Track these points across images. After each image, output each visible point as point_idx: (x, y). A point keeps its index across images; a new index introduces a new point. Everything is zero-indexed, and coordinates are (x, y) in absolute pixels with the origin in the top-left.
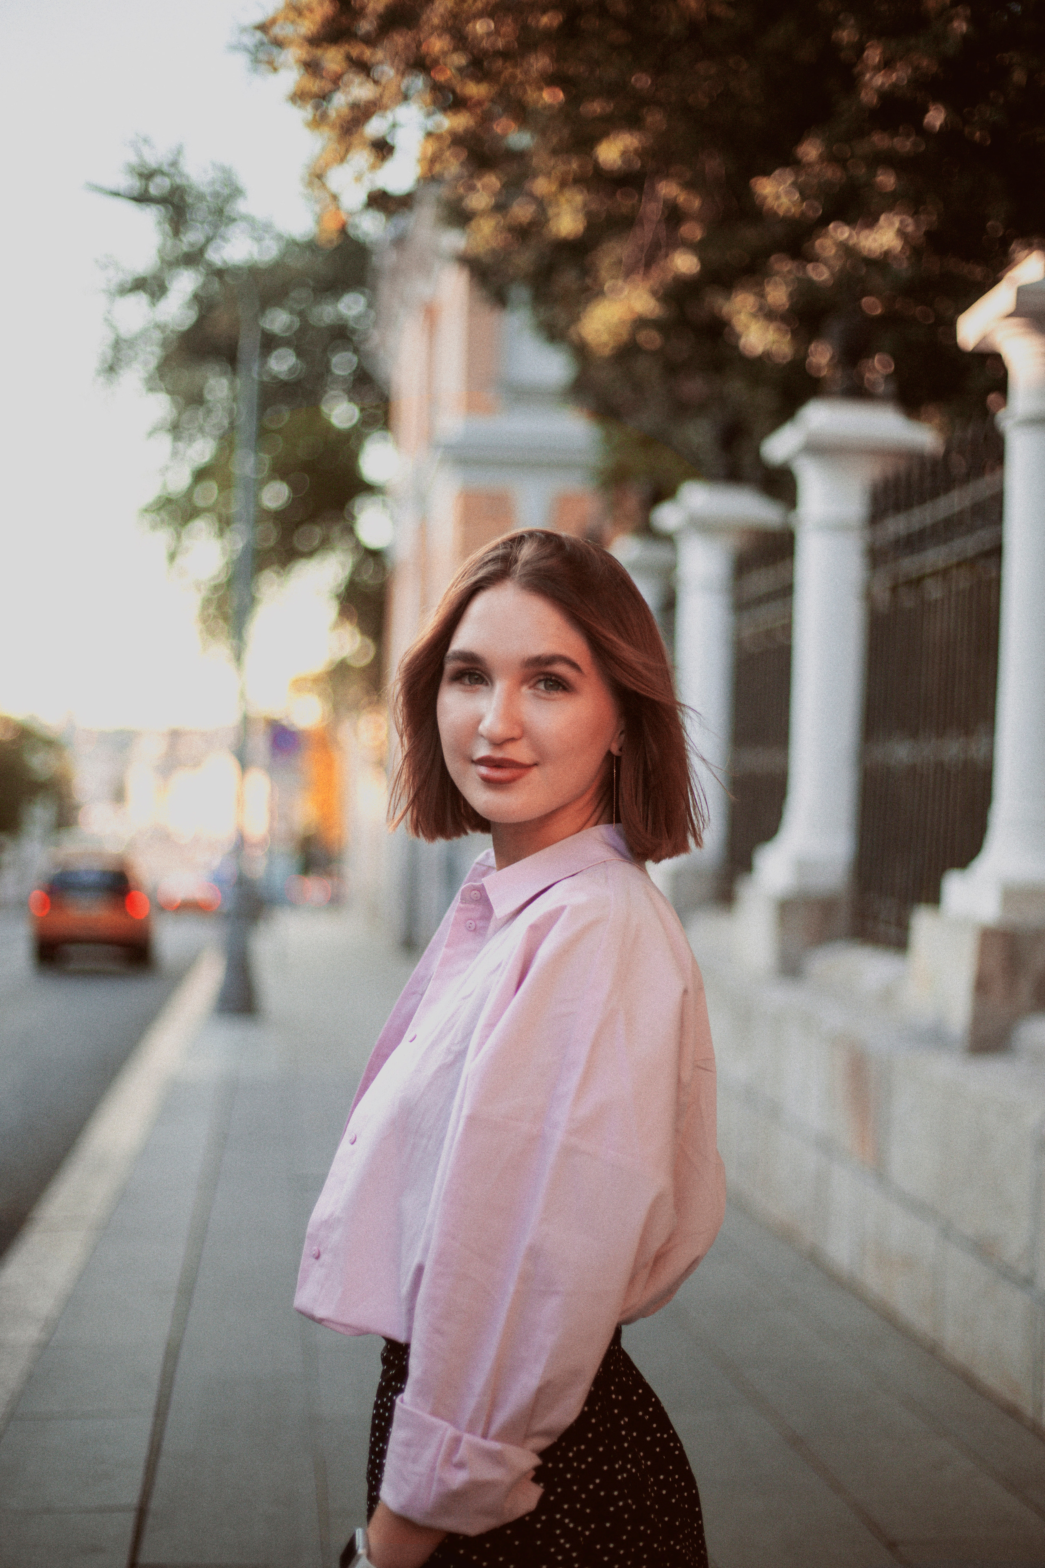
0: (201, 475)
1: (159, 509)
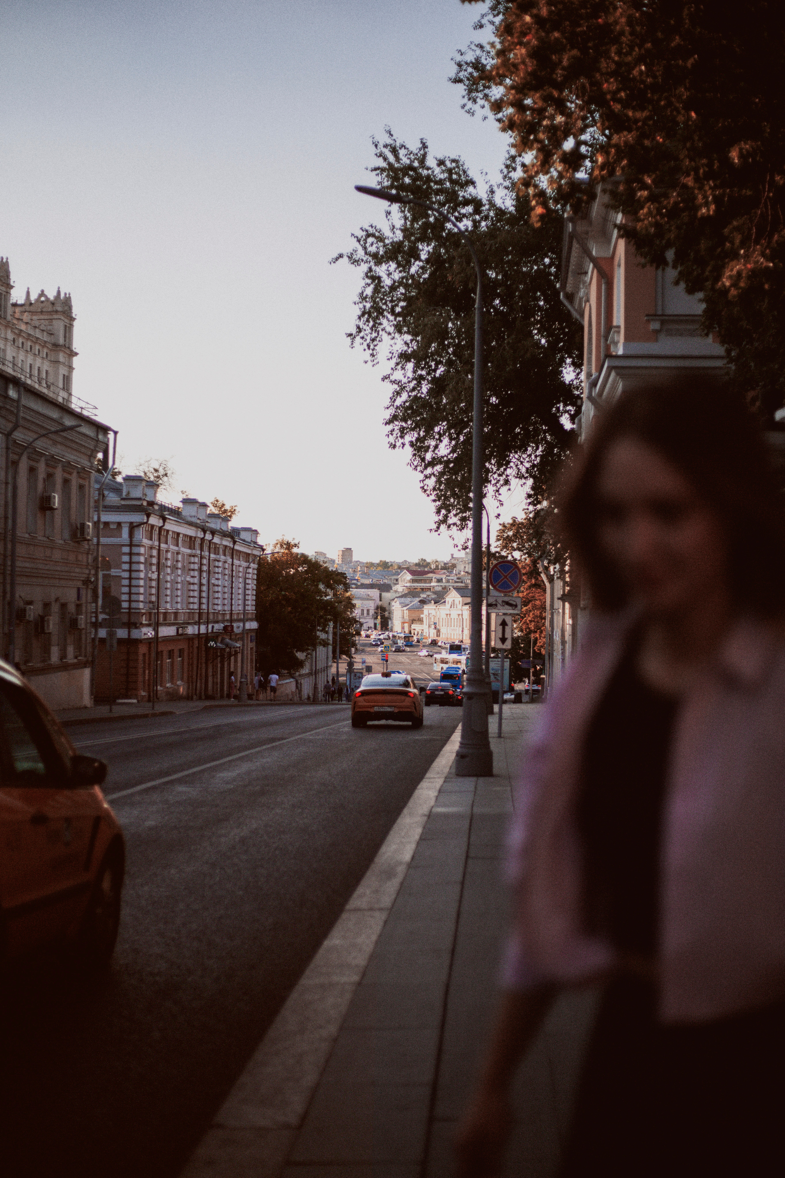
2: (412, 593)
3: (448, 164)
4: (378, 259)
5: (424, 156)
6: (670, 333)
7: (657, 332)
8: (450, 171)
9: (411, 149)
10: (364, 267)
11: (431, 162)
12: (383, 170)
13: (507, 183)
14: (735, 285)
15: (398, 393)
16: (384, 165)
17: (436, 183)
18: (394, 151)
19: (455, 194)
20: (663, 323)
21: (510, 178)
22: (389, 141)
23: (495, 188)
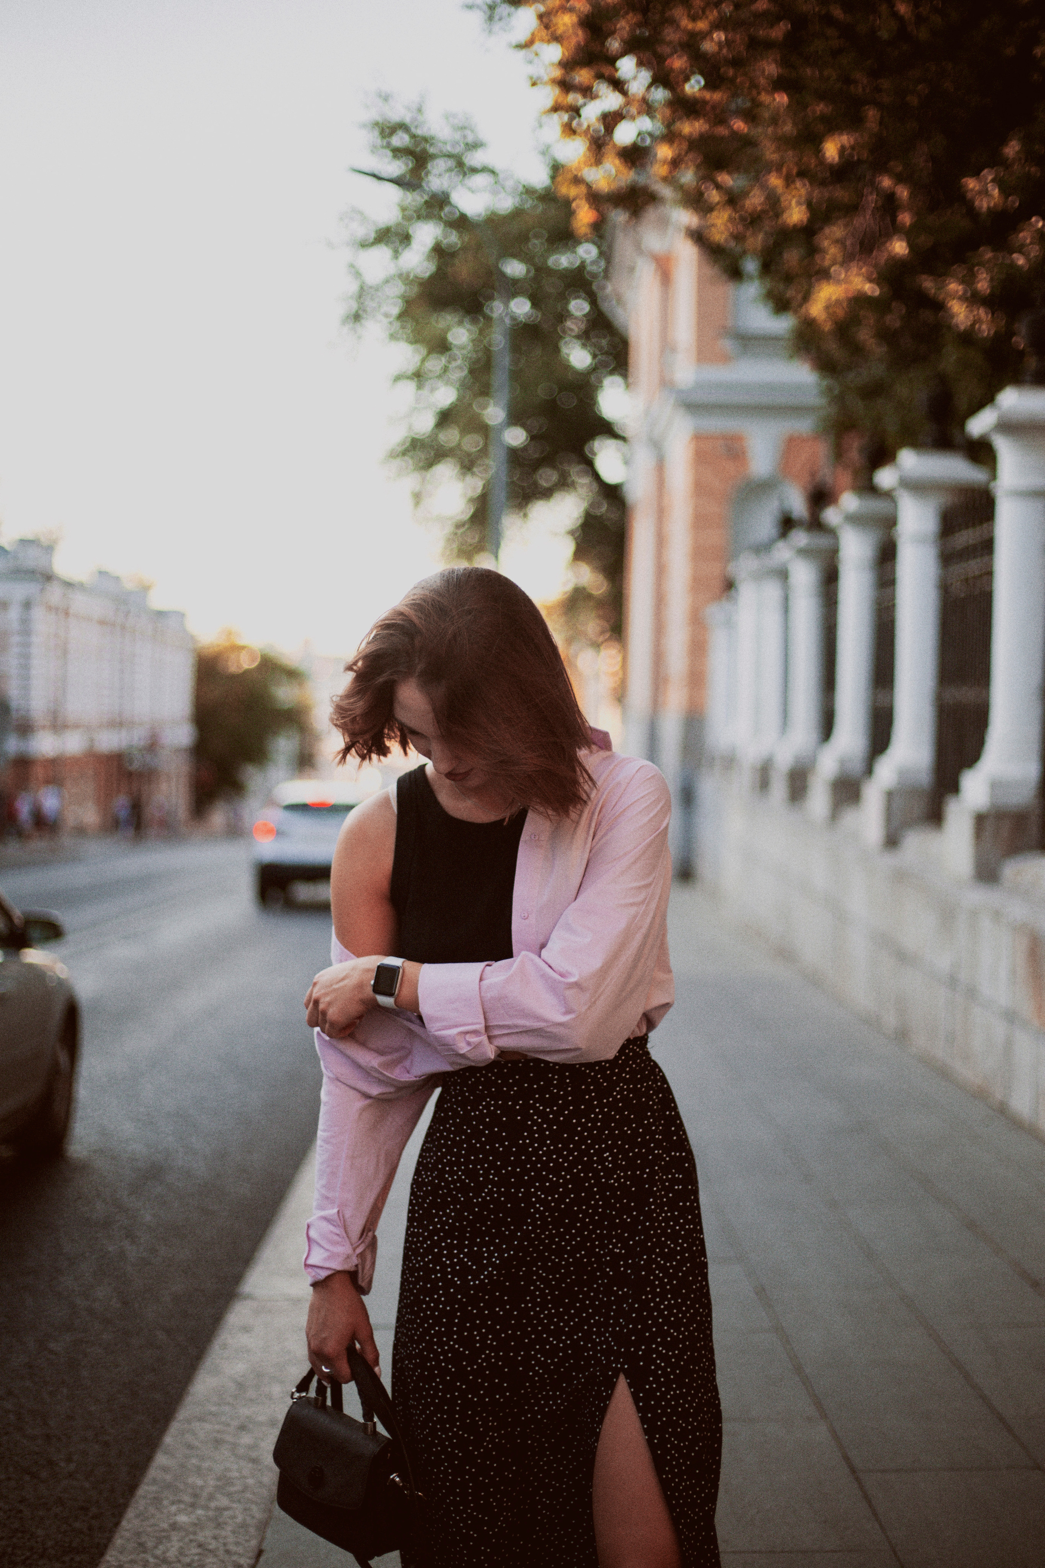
0: (445, 418)
1: (404, 453)
14: (829, 316)
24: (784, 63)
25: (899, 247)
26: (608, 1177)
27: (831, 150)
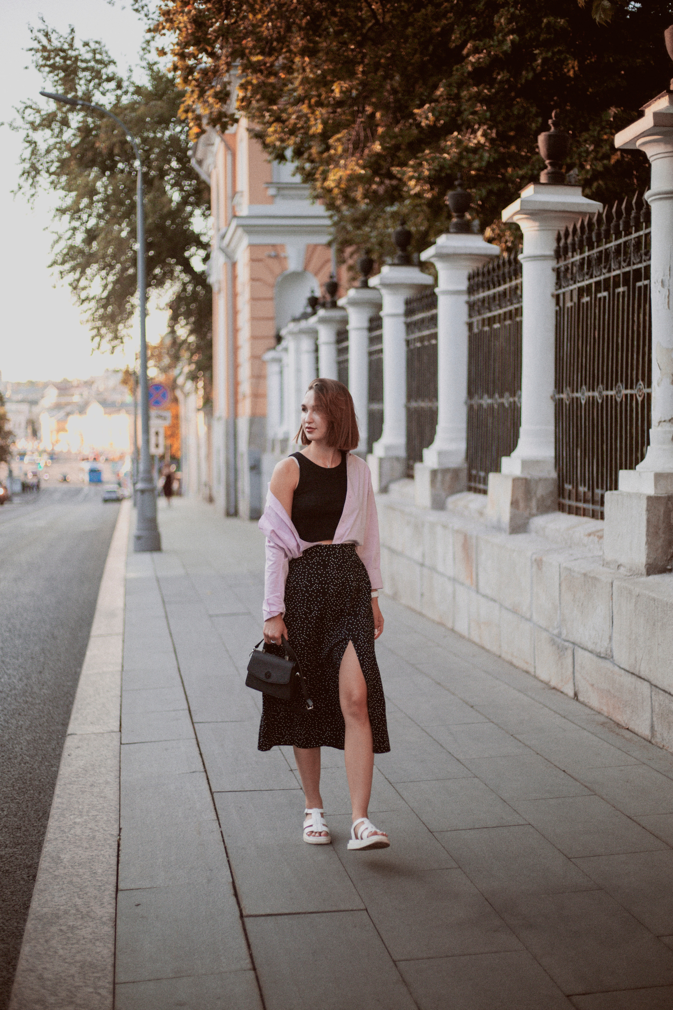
0: (90, 235)
2: (58, 407)
3: (93, 46)
4: (34, 127)
5: (73, 39)
6: (284, 197)
7: (274, 197)
8: (94, 52)
9: (61, 33)
10: (23, 134)
11: (78, 44)
12: (37, 51)
13: (144, 64)
14: (338, 186)
15: (57, 241)
16: (38, 46)
17: (82, 61)
18: (47, 35)
19: (99, 72)
20: (279, 189)
21: (145, 59)
22: (43, 27)
23: (133, 68)
24: (307, 37)
25: (377, 147)
26: (352, 582)
27: (337, 90)
